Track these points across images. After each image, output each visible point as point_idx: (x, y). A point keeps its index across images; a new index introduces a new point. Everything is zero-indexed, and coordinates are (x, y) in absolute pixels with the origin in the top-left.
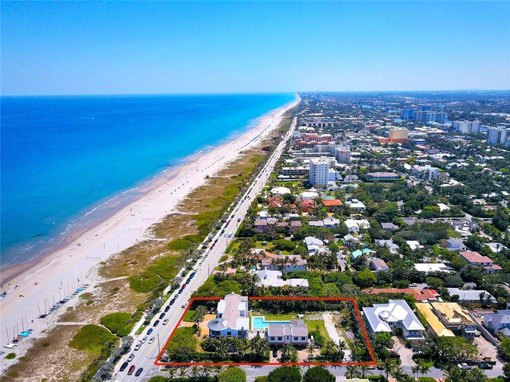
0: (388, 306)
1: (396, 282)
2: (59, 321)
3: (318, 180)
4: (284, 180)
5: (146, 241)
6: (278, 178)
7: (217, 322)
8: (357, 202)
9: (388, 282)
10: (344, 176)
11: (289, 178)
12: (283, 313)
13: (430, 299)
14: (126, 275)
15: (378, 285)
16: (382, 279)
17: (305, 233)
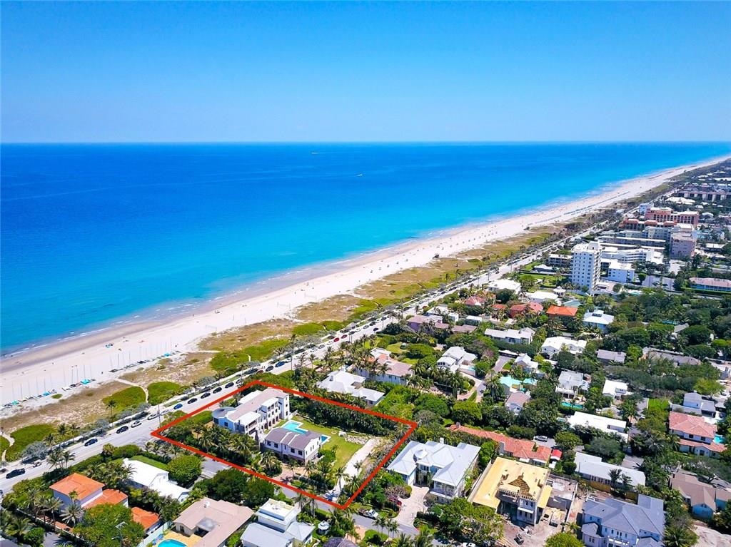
0: (434, 445)
1: (516, 427)
2: (120, 378)
3: (577, 277)
4: (541, 272)
5: (280, 320)
6: (534, 269)
7: (223, 410)
8: (600, 316)
9: (505, 425)
10: (642, 278)
11: (552, 271)
12: (325, 425)
13: (535, 460)
14: (219, 350)
15: (477, 423)
16: (495, 418)
17: (459, 342)
